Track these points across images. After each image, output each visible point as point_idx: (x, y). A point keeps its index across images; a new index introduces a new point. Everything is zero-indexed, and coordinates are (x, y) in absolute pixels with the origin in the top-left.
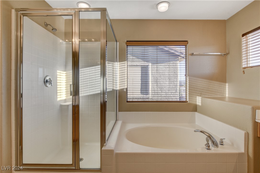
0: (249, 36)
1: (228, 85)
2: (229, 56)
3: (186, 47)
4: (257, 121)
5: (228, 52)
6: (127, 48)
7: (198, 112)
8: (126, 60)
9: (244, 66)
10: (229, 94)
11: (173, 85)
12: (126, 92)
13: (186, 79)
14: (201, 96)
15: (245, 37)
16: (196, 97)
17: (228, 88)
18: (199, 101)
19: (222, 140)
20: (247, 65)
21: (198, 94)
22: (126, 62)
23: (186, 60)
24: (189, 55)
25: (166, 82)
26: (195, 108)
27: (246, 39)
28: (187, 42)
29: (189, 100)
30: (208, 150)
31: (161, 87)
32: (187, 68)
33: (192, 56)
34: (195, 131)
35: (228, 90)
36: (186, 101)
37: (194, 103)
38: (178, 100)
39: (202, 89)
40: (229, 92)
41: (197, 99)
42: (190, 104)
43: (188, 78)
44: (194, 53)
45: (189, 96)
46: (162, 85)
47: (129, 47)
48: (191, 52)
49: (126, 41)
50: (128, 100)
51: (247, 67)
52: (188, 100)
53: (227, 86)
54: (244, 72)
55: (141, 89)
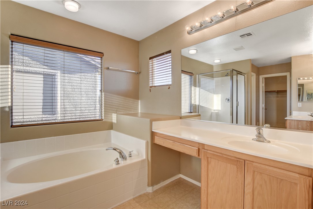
0: (154, 60)
1: (141, 102)
2: (141, 75)
3: (102, 60)
4: (153, 130)
5: (140, 71)
6: (12, 44)
7: (114, 130)
8: (10, 63)
9: (150, 85)
10: (141, 110)
11: (91, 101)
12: (9, 112)
13: (102, 94)
14: (116, 113)
15: (151, 60)
16: (112, 115)
17: (141, 104)
18: (114, 118)
19: (130, 152)
20: (153, 85)
21: (114, 112)
22: (10, 66)
23: (102, 73)
24: (105, 68)
25: (82, 98)
26: (111, 126)
27: (152, 62)
28: (102, 54)
29: (105, 118)
30: (117, 165)
31: (75, 103)
32: (103, 83)
33: (108, 70)
34: (107, 150)
35: (141, 106)
36: (102, 119)
37: (110, 121)
38: (98, 118)
39: (118, 106)
40: (141, 108)
41: (113, 116)
42: (105, 122)
43: (103, 94)
44: (110, 68)
45: (105, 114)
46: (76, 101)
47: (16, 43)
48: (106, 66)
49: (10, 34)
50: (14, 124)
51: (153, 86)
52: (103, 118)
53: (139, 103)
54: (150, 90)
55: (43, 107)
